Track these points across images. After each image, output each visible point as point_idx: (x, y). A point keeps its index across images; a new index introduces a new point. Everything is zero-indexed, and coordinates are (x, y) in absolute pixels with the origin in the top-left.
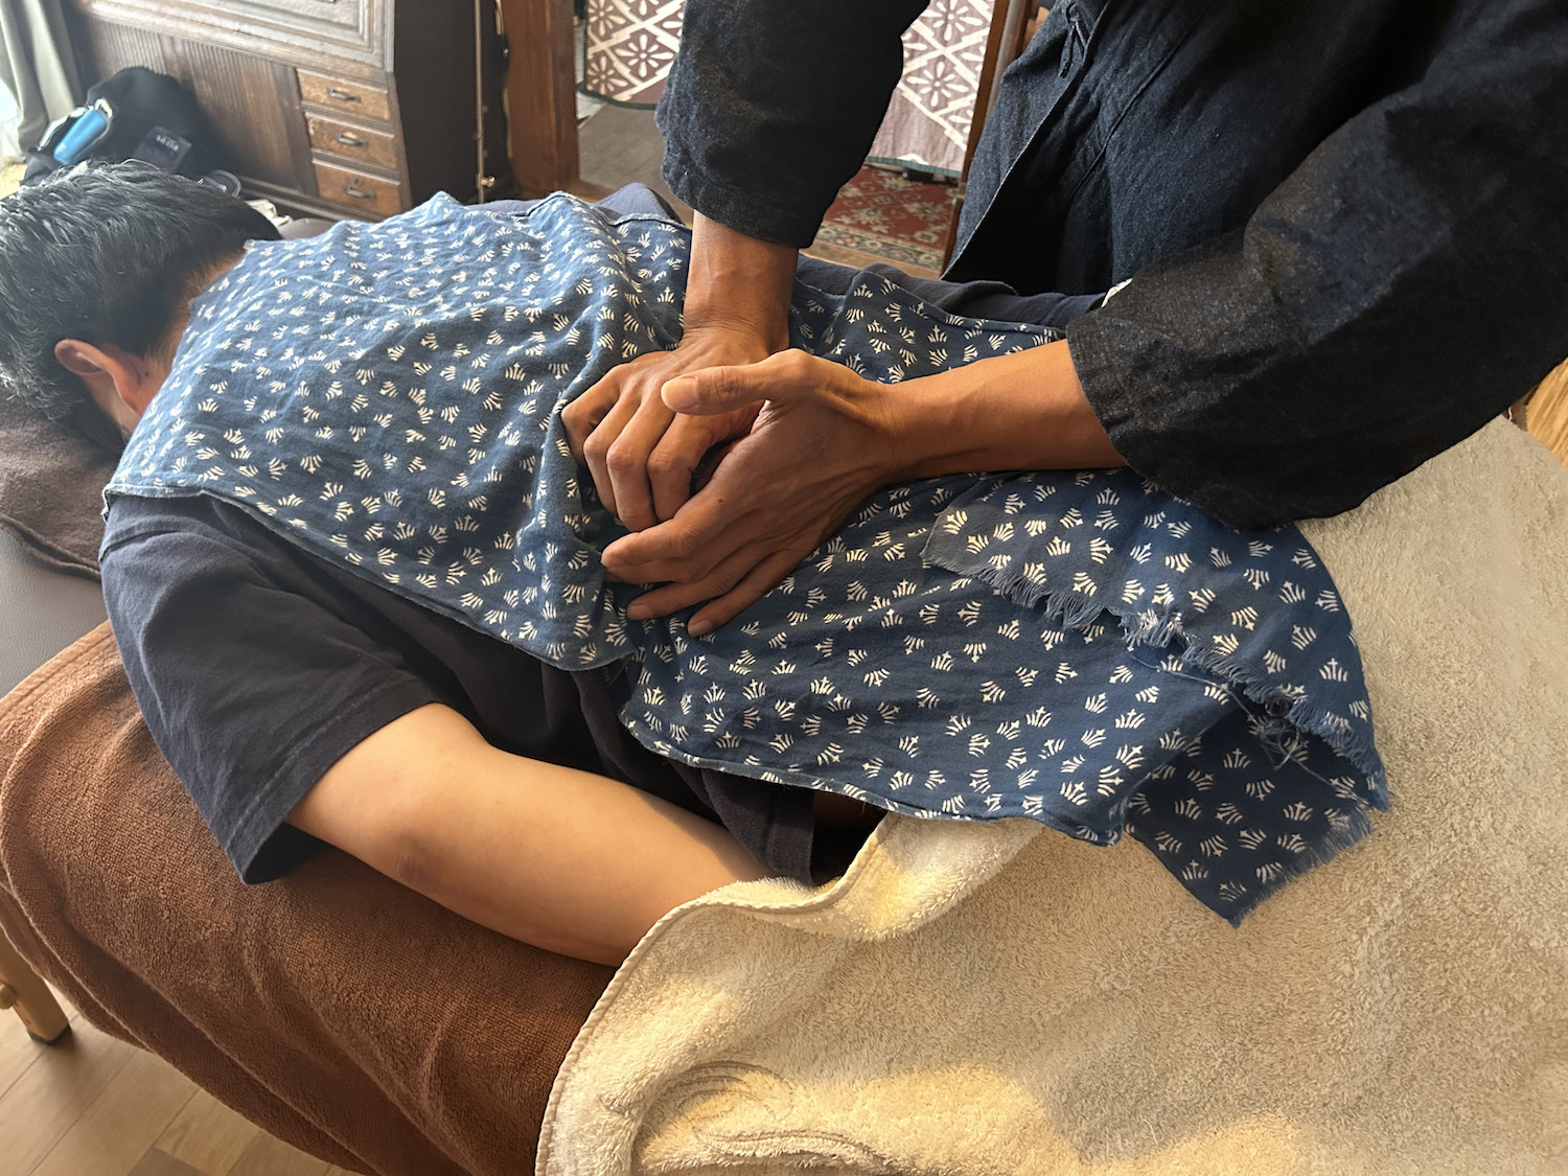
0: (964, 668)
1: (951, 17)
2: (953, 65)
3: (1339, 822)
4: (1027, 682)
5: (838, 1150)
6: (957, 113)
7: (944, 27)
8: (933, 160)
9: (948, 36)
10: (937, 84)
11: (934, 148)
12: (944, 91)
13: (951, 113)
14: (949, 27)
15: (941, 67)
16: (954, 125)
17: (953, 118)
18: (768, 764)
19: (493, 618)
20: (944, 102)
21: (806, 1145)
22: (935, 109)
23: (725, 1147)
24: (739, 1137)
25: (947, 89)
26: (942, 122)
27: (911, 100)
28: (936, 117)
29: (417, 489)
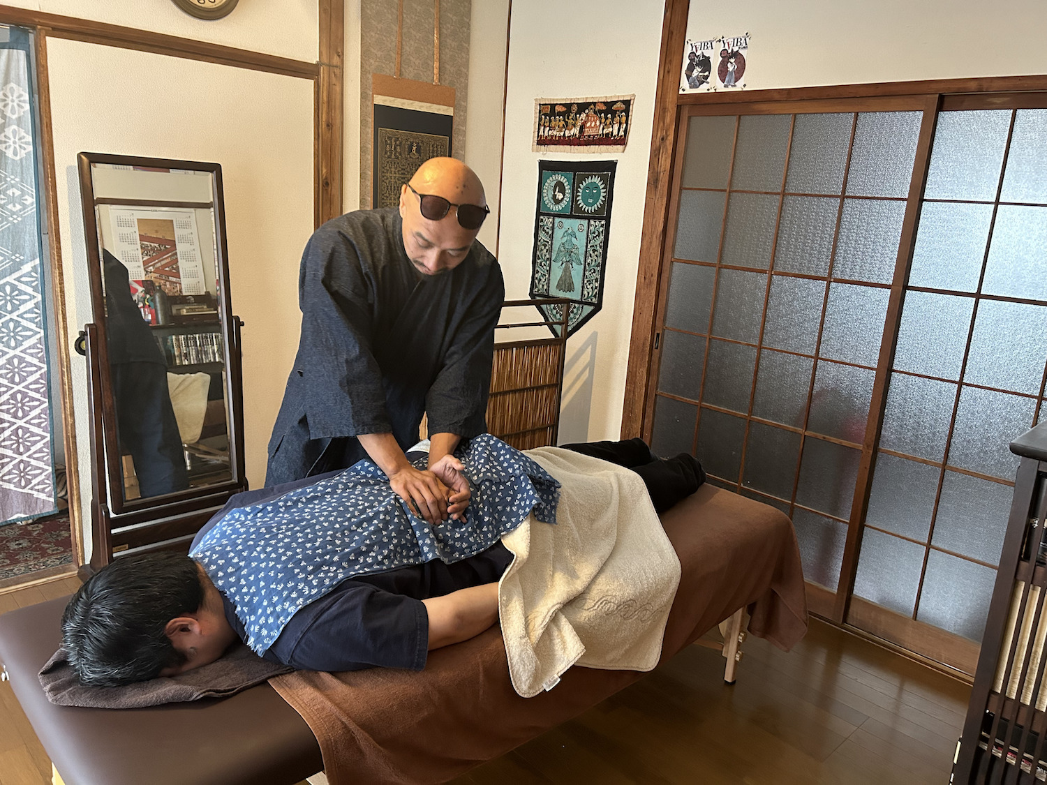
0: (501, 499)
1: (21, 440)
2: (29, 462)
3: (556, 495)
4: (512, 493)
5: (555, 608)
6: (38, 484)
7: (19, 446)
8: (31, 512)
9: (22, 449)
10: (22, 474)
11: (29, 506)
12: (27, 477)
13: (35, 485)
14: (21, 445)
15: (22, 466)
16: (38, 491)
17: (37, 488)
18: (492, 541)
19: (411, 561)
20: (28, 482)
21: (552, 611)
22: (24, 487)
23: (542, 626)
24: (542, 622)
25: (29, 475)
26: (30, 492)
27: (8, 488)
28: (26, 491)
29: (379, 542)
